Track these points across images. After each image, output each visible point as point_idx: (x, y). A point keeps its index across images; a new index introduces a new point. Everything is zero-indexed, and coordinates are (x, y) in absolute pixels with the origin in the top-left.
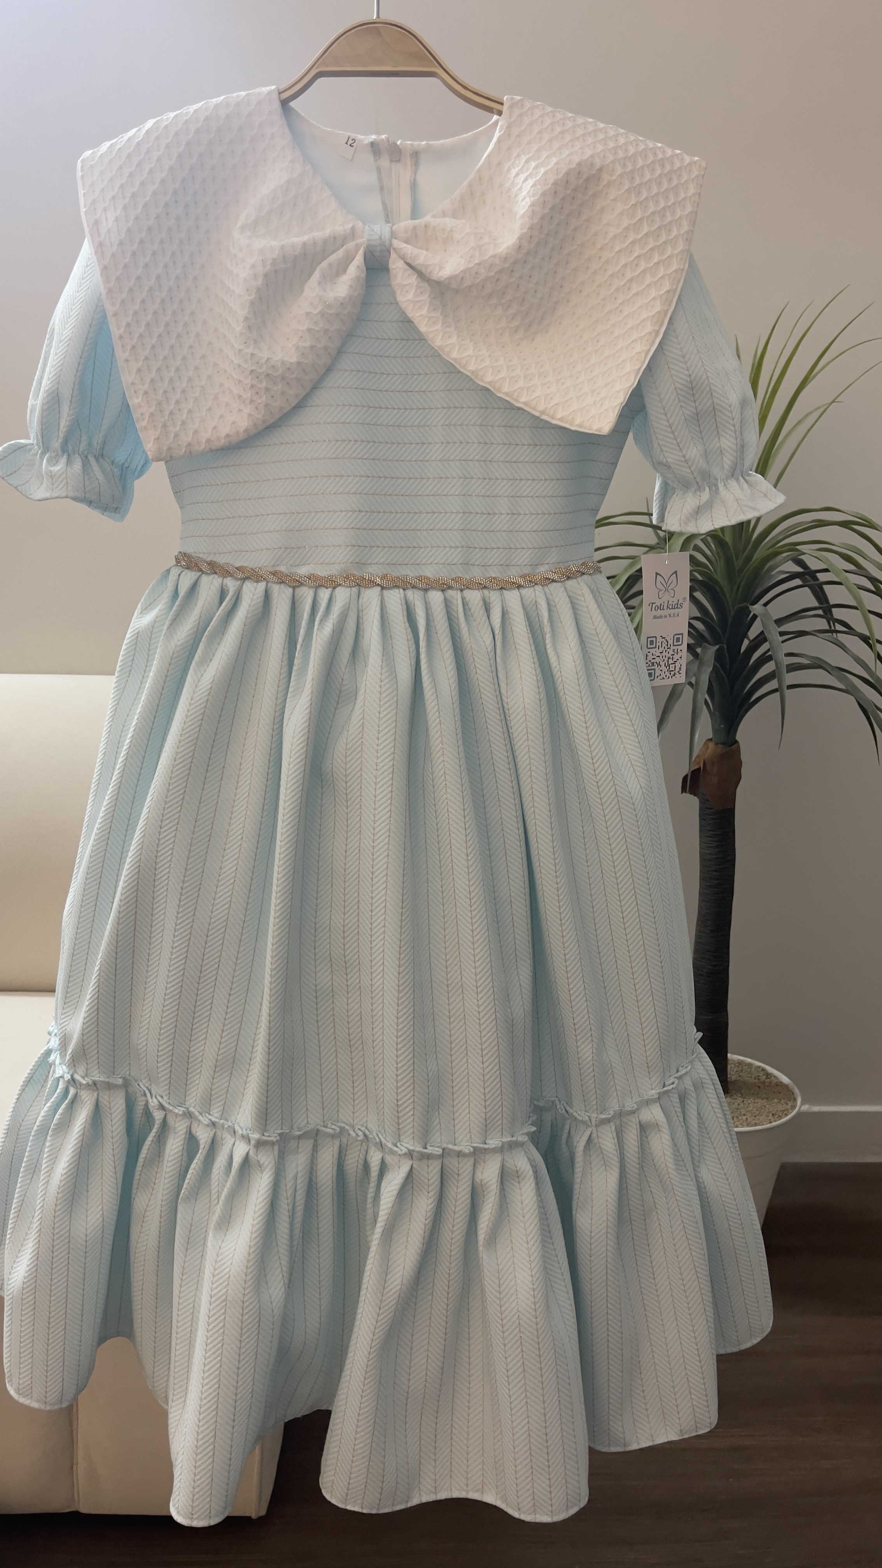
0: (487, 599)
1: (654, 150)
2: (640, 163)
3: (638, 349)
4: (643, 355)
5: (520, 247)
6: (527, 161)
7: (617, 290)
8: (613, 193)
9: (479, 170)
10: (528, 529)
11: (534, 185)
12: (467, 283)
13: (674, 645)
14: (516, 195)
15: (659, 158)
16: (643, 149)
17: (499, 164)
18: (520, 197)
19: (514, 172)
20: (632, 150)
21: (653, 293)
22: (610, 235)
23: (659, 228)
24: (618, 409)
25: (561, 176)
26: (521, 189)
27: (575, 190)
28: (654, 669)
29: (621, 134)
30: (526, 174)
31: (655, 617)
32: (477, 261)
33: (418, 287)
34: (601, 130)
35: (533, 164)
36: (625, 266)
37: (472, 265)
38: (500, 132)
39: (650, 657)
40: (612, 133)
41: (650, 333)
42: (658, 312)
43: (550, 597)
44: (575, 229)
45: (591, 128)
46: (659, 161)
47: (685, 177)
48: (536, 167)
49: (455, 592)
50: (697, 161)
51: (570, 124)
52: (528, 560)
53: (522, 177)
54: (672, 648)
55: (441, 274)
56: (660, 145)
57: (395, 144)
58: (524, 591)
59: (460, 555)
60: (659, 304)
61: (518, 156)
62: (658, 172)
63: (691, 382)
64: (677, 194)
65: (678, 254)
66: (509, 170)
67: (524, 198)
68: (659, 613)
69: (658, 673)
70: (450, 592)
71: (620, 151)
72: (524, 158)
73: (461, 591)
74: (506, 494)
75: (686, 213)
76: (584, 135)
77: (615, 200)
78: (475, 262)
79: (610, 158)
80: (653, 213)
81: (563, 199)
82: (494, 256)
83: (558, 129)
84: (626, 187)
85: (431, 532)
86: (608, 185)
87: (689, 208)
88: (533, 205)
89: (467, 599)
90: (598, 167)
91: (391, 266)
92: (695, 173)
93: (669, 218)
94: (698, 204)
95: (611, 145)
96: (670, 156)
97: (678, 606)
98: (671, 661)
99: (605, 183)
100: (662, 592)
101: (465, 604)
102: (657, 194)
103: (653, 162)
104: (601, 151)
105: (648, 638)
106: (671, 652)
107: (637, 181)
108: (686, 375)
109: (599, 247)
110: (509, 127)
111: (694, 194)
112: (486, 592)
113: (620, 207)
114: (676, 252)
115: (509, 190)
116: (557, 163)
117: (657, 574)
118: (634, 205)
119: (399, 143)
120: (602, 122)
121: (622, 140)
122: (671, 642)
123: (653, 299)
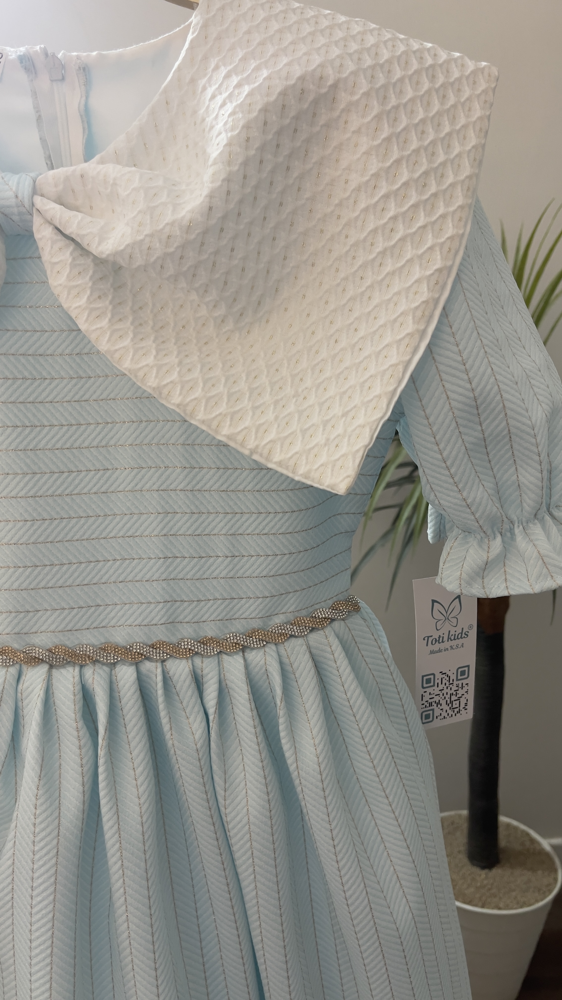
0: (199, 672)
1: (420, 55)
2: (398, 73)
3: (394, 360)
4: (401, 368)
5: (210, 208)
6: (228, 76)
7: (364, 266)
8: (355, 121)
9: (165, 91)
10: (255, 575)
11: (233, 113)
12: (139, 261)
13: (457, 680)
14: (212, 127)
15: (427, 65)
16: (403, 53)
17: (193, 81)
18: (215, 132)
19: (210, 91)
20: (385, 55)
21: (417, 273)
22: (353, 185)
23: (426, 173)
24: (360, 454)
25: (272, 98)
26: (217, 117)
27: (297, 118)
28: (433, 710)
29: (371, 31)
30: (225, 95)
31: (432, 652)
32: (147, 232)
33: (73, 266)
34: (340, 26)
35: (235, 80)
36: (375, 231)
37: (141, 237)
38: (193, 33)
39: (427, 697)
40: (356, 29)
41: (411, 335)
42: (423, 302)
43: (286, 660)
44: (301, 177)
45: (325, 23)
46: (427, 69)
47: (467, 92)
48: (239, 85)
49: (154, 664)
50: (485, 66)
51: (293, 18)
52: (257, 612)
53: (219, 99)
54: (455, 683)
55: (100, 248)
56: (429, 45)
57: (54, 56)
58: (251, 655)
59: (162, 613)
60: (426, 289)
61: (217, 68)
62: (426, 85)
63: (475, 399)
64: (453, 120)
65: (454, 212)
66: (204, 89)
67: (220, 134)
68: (437, 647)
69: (437, 712)
70: (147, 666)
71: (366, 56)
72: (223, 71)
73: (163, 661)
74: (223, 532)
75: (468, 148)
76: (312, 34)
77: (358, 131)
78: (145, 233)
79: (351, 66)
80: (417, 151)
81: (279, 133)
82: (172, 224)
83: (275, 26)
84: (375, 112)
85: (121, 585)
86: (347, 110)
87: (473, 140)
88: (229, 144)
89: (171, 673)
90: (330, 82)
91: (37, 236)
92: (482, 85)
93: (441, 158)
94: (487, 132)
95: (354, 47)
96: (445, 62)
97: (463, 635)
98: (454, 698)
99: (342, 106)
100: (441, 622)
101: (166, 680)
102: (423, 121)
103: (417, 72)
104: (338, 56)
105: (423, 677)
106: (454, 688)
107: (393, 101)
108: (467, 389)
109: (337, 202)
110: (205, 26)
111: (481, 118)
112: (198, 661)
113: (365, 143)
114: (451, 209)
115: (203, 120)
116: (269, 78)
117: (434, 601)
118: (388, 139)
119: (60, 56)
120: (343, 14)
121: (371, 40)
122: (453, 677)
123: (416, 281)
